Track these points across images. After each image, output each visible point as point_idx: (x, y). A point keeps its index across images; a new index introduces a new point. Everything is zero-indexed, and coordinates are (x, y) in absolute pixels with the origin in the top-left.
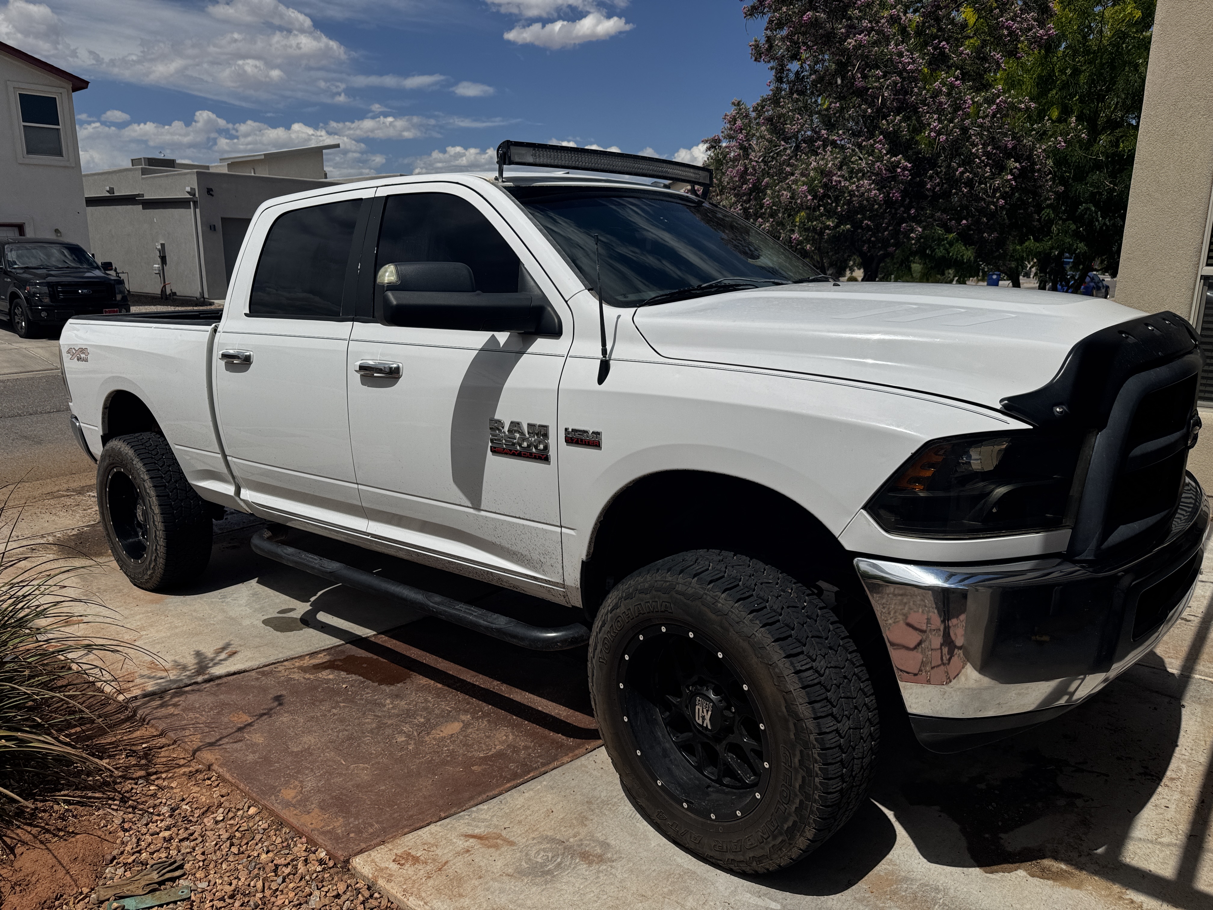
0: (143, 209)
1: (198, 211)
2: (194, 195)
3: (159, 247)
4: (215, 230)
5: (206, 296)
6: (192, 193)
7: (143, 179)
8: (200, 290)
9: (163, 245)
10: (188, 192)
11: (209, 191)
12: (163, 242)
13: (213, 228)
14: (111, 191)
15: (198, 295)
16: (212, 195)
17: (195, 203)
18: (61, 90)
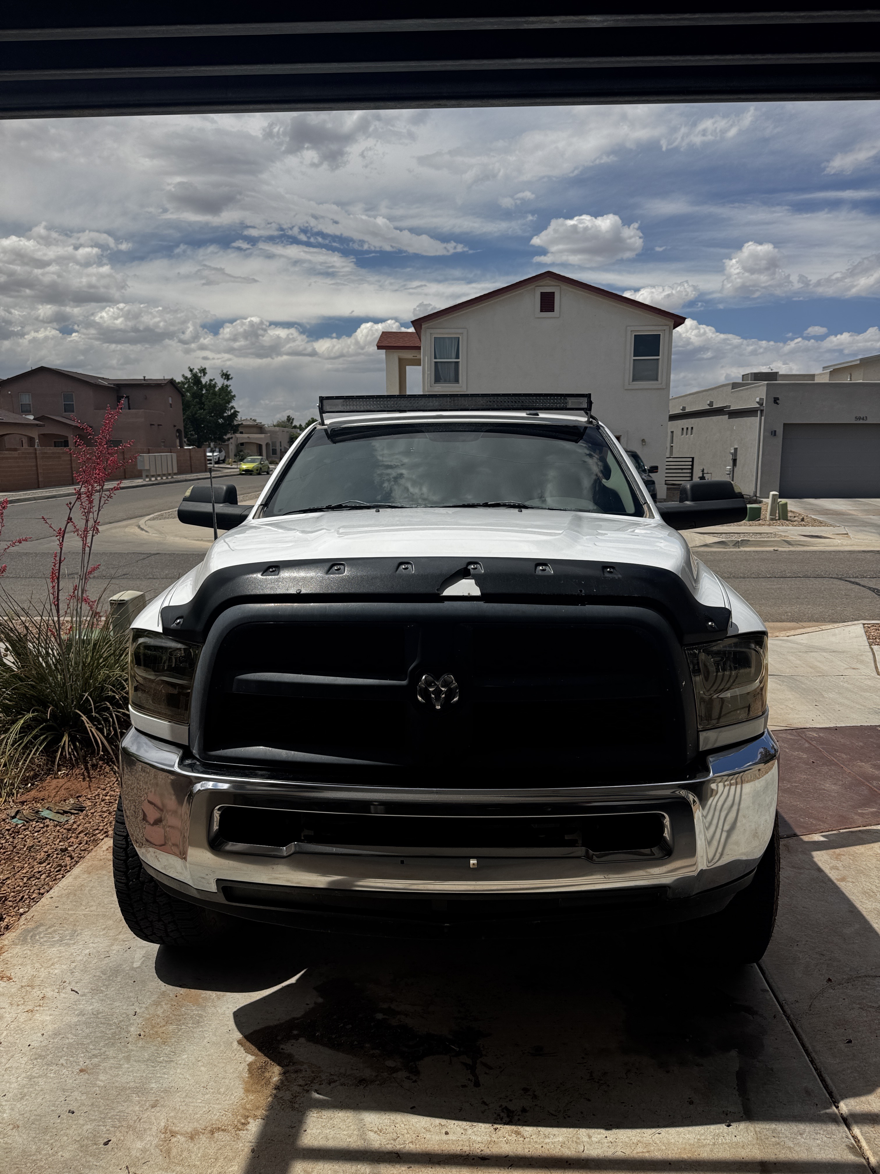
0: (729, 418)
1: (763, 418)
2: (762, 405)
3: (733, 451)
4: (775, 435)
5: (758, 495)
6: (760, 403)
7: (732, 392)
8: (754, 490)
9: (736, 449)
10: (757, 402)
11: (776, 400)
12: (736, 447)
13: (774, 433)
14: (711, 404)
15: (752, 494)
16: (777, 403)
17: (762, 411)
18: (665, 328)
